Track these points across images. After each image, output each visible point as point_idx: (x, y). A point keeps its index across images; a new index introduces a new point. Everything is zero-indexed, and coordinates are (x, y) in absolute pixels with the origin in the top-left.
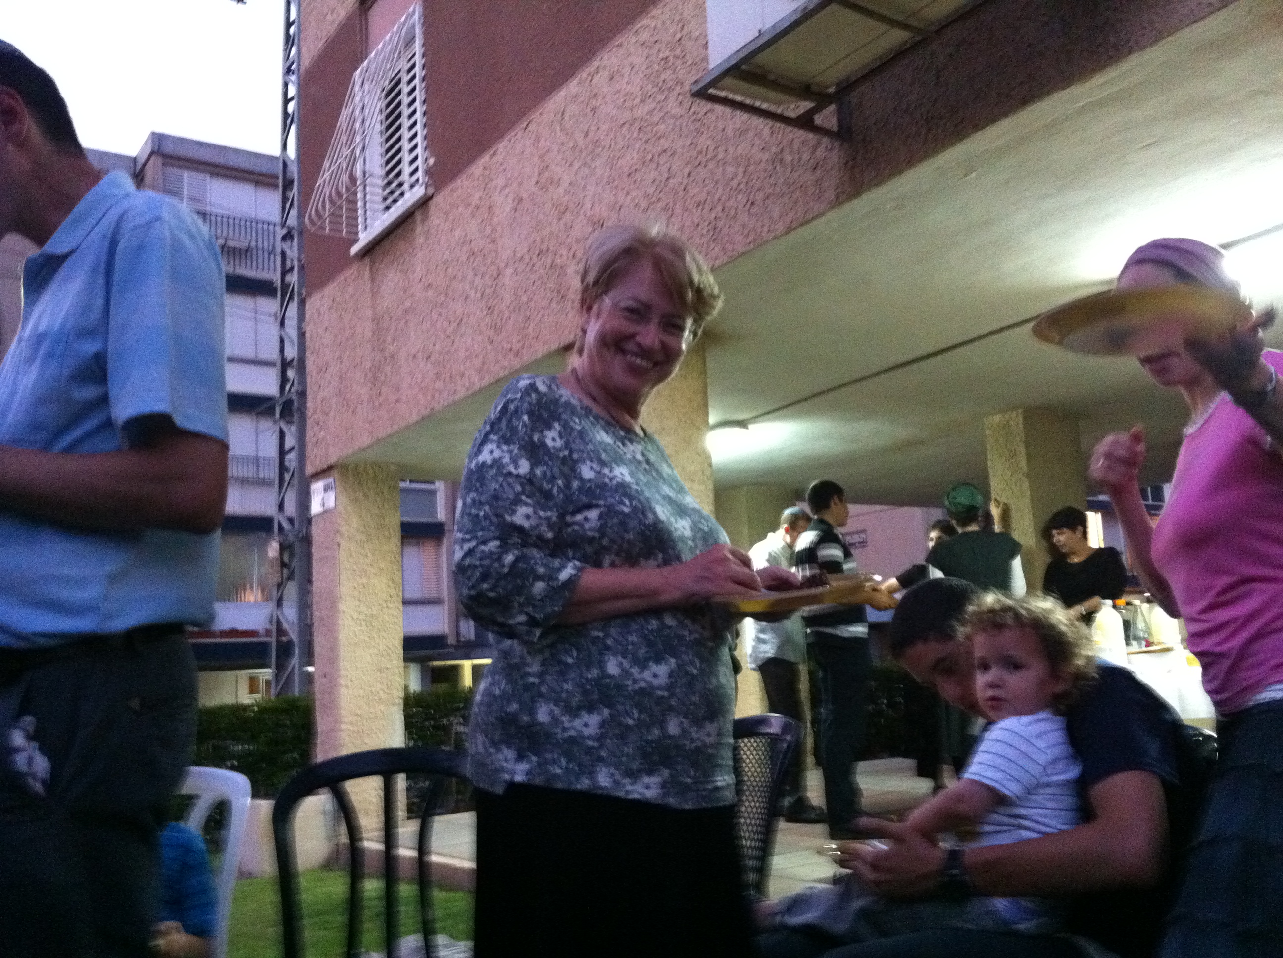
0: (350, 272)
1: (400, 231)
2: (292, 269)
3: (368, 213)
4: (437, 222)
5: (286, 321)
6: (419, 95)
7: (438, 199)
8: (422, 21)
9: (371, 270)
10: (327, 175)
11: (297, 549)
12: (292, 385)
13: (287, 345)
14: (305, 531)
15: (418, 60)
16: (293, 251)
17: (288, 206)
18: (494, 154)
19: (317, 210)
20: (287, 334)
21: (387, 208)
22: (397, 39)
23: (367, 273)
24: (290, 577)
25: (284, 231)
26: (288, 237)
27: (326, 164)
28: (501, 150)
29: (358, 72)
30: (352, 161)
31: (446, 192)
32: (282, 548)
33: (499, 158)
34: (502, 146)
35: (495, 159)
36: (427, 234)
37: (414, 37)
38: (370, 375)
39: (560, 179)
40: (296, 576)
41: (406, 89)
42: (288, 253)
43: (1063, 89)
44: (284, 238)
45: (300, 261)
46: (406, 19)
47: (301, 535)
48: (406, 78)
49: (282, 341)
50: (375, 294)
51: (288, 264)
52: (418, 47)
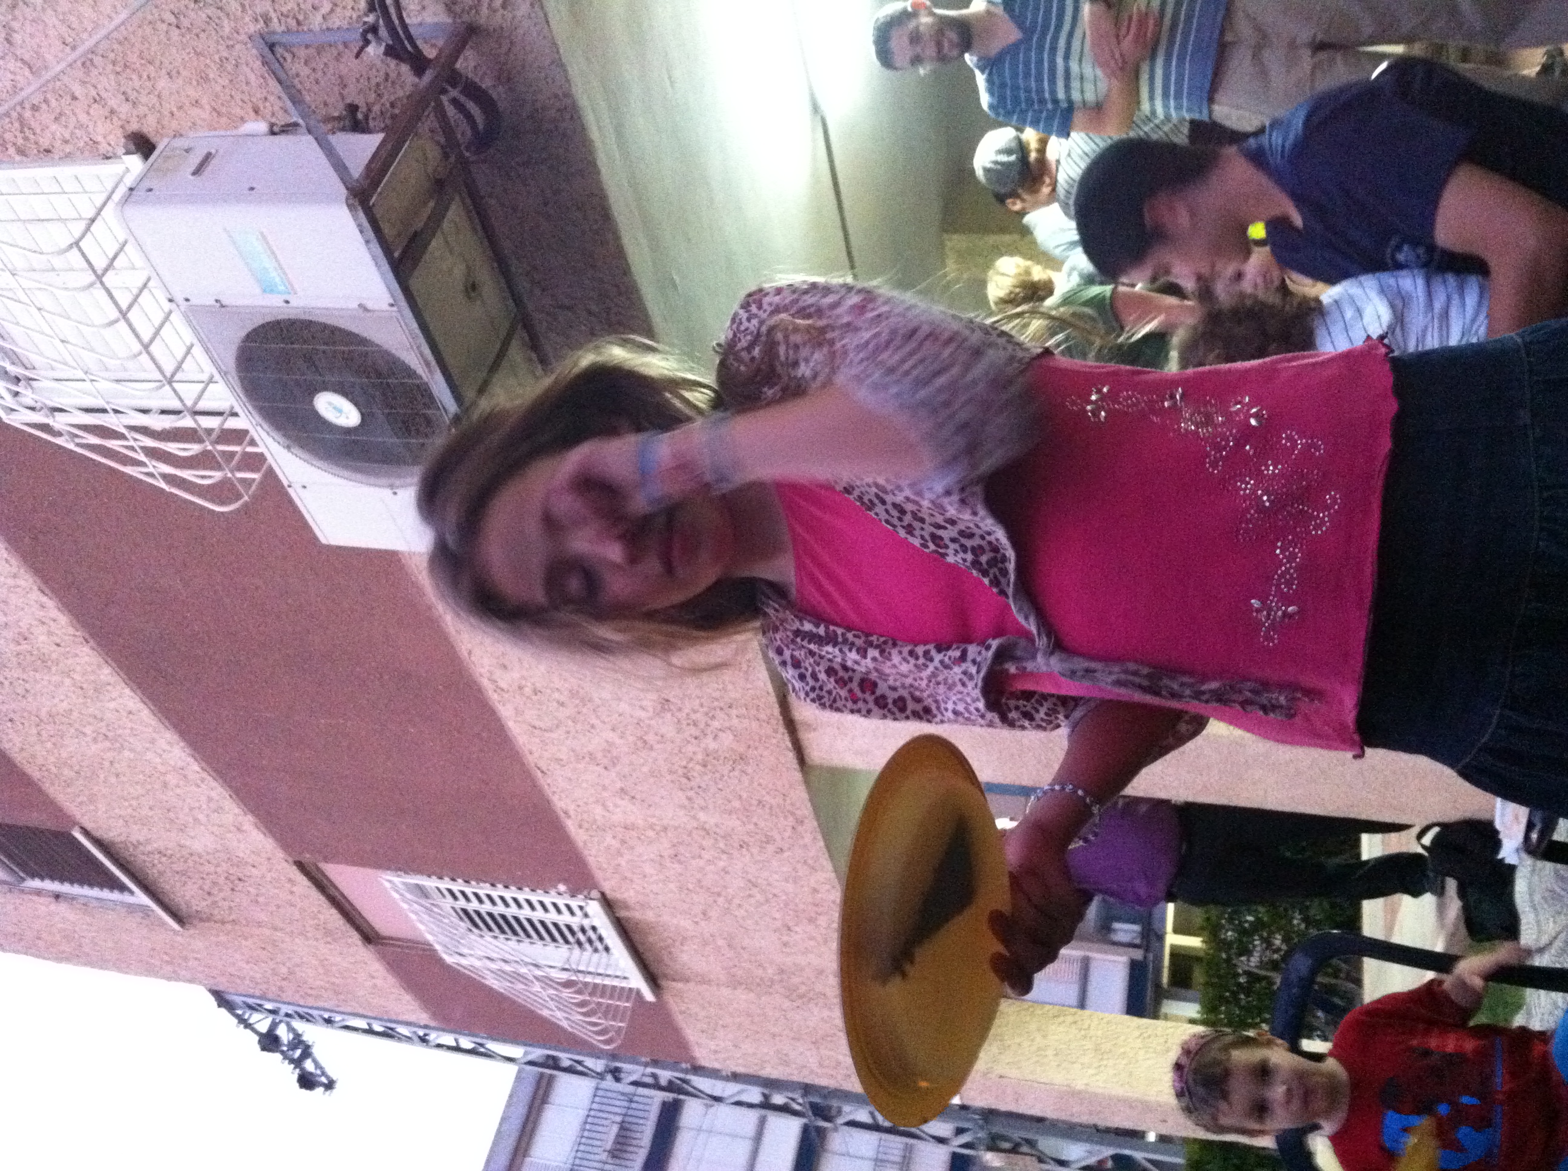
0: (674, 1005)
1: (636, 937)
2: (654, 1076)
3: (609, 972)
4: (632, 893)
5: (715, 1094)
6: (484, 890)
7: (607, 887)
8: (402, 873)
9: (674, 980)
10: (559, 1014)
11: (997, 1129)
12: (793, 1100)
13: (744, 1098)
14: (977, 1117)
15: (445, 884)
16: (633, 1071)
17: (580, 1068)
18: (566, 813)
19: (599, 1033)
20: (731, 1096)
21: (607, 949)
22: (416, 906)
23: (680, 985)
24: (1031, 1143)
25: (609, 1077)
26: (616, 1074)
27: (545, 1013)
28: (564, 806)
29: (445, 957)
30: (546, 982)
31: (599, 875)
32: (993, 1148)
33: (571, 808)
34: (560, 803)
35: (572, 813)
36: (643, 906)
37: (417, 885)
39: (607, 742)
40: (1030, 1136)
41: (474, 905)
42: (634, 1078)
43: (598, 173)
44: (618, 1080)
45: (646, 1065)
46: (397, 892)
47: (981, 1122)
48: (462, 903)
49: (739, 1103)
50: (704, 980)
51: (649, 1080)
52: (430, 883)
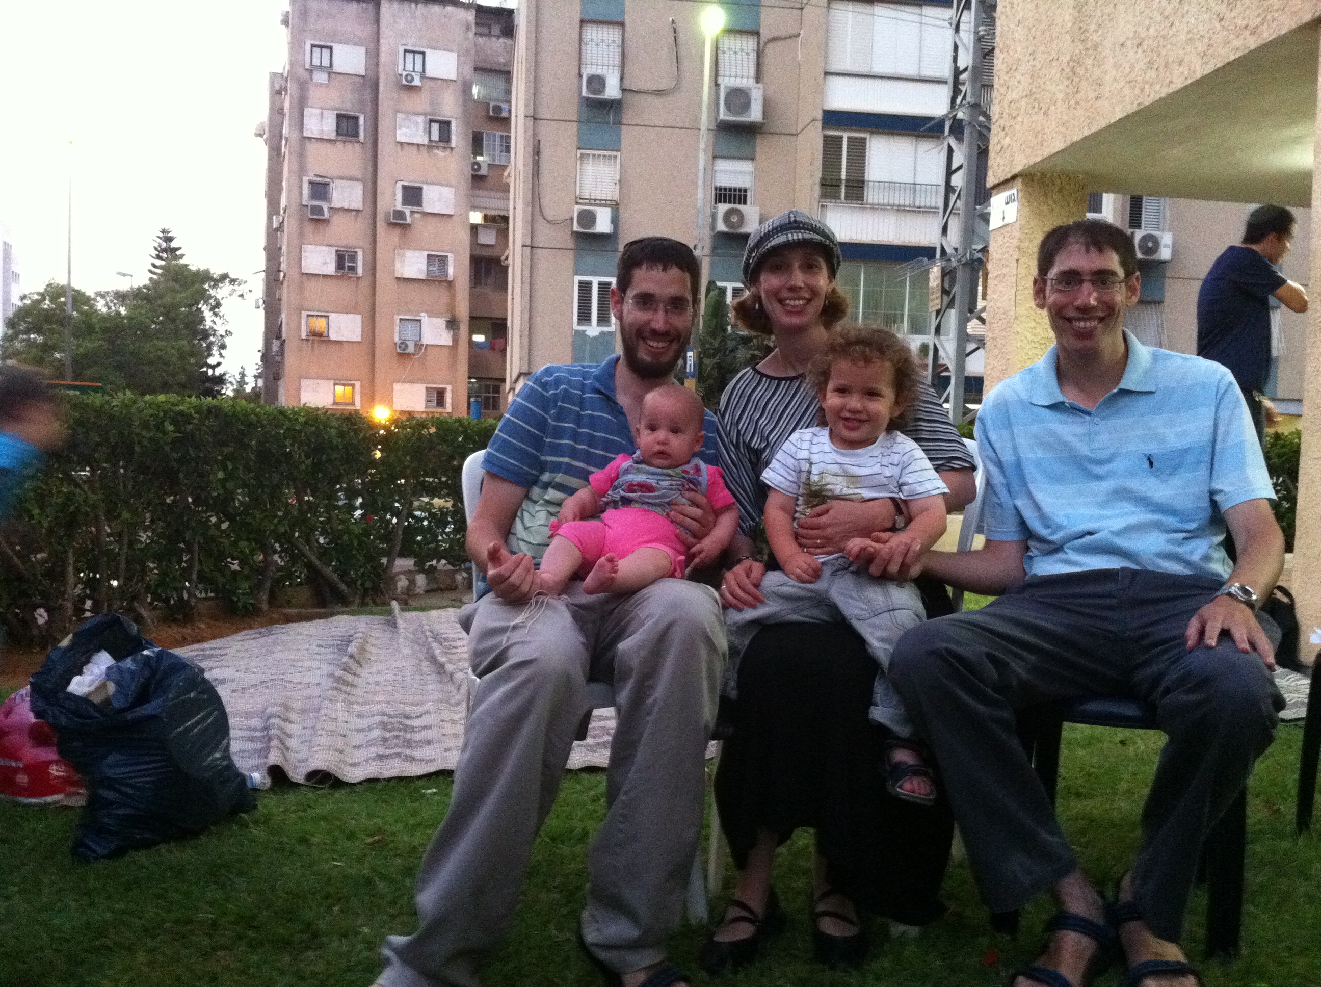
11: (960, 275)
12: (965, 96)
13: (961, 52)
14: (968, 255)
24: (951, 305)
32: (944, 273)
38: (1068, 70)
40: (957, 302)
47: (964, 260)
